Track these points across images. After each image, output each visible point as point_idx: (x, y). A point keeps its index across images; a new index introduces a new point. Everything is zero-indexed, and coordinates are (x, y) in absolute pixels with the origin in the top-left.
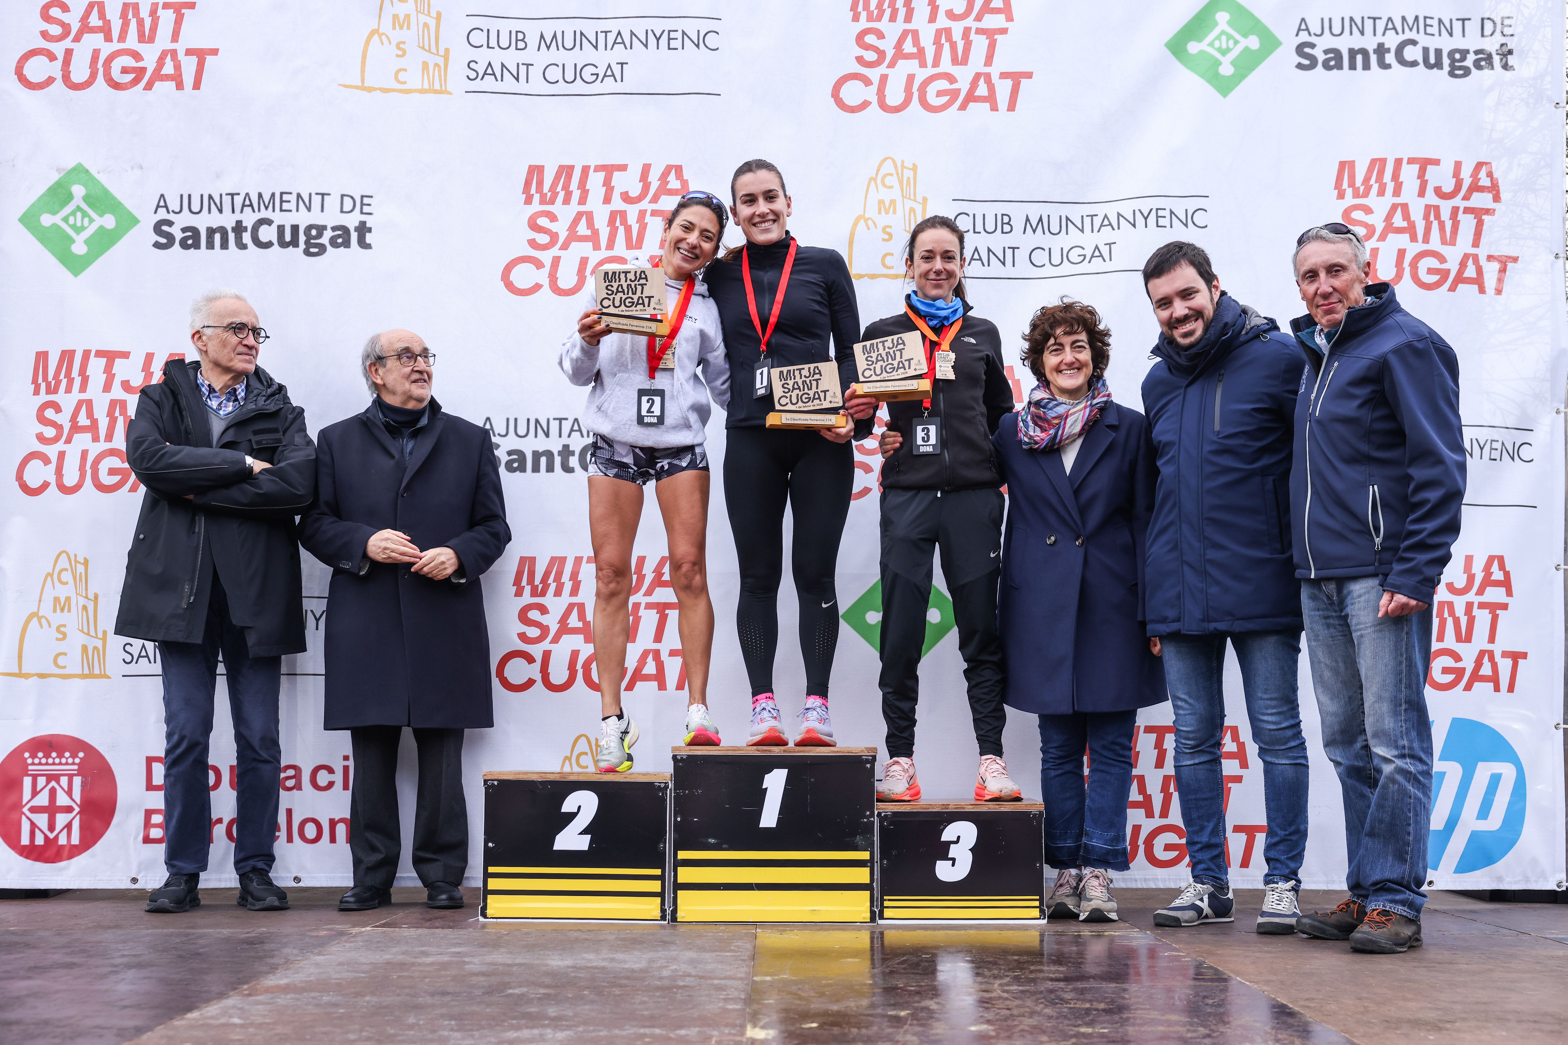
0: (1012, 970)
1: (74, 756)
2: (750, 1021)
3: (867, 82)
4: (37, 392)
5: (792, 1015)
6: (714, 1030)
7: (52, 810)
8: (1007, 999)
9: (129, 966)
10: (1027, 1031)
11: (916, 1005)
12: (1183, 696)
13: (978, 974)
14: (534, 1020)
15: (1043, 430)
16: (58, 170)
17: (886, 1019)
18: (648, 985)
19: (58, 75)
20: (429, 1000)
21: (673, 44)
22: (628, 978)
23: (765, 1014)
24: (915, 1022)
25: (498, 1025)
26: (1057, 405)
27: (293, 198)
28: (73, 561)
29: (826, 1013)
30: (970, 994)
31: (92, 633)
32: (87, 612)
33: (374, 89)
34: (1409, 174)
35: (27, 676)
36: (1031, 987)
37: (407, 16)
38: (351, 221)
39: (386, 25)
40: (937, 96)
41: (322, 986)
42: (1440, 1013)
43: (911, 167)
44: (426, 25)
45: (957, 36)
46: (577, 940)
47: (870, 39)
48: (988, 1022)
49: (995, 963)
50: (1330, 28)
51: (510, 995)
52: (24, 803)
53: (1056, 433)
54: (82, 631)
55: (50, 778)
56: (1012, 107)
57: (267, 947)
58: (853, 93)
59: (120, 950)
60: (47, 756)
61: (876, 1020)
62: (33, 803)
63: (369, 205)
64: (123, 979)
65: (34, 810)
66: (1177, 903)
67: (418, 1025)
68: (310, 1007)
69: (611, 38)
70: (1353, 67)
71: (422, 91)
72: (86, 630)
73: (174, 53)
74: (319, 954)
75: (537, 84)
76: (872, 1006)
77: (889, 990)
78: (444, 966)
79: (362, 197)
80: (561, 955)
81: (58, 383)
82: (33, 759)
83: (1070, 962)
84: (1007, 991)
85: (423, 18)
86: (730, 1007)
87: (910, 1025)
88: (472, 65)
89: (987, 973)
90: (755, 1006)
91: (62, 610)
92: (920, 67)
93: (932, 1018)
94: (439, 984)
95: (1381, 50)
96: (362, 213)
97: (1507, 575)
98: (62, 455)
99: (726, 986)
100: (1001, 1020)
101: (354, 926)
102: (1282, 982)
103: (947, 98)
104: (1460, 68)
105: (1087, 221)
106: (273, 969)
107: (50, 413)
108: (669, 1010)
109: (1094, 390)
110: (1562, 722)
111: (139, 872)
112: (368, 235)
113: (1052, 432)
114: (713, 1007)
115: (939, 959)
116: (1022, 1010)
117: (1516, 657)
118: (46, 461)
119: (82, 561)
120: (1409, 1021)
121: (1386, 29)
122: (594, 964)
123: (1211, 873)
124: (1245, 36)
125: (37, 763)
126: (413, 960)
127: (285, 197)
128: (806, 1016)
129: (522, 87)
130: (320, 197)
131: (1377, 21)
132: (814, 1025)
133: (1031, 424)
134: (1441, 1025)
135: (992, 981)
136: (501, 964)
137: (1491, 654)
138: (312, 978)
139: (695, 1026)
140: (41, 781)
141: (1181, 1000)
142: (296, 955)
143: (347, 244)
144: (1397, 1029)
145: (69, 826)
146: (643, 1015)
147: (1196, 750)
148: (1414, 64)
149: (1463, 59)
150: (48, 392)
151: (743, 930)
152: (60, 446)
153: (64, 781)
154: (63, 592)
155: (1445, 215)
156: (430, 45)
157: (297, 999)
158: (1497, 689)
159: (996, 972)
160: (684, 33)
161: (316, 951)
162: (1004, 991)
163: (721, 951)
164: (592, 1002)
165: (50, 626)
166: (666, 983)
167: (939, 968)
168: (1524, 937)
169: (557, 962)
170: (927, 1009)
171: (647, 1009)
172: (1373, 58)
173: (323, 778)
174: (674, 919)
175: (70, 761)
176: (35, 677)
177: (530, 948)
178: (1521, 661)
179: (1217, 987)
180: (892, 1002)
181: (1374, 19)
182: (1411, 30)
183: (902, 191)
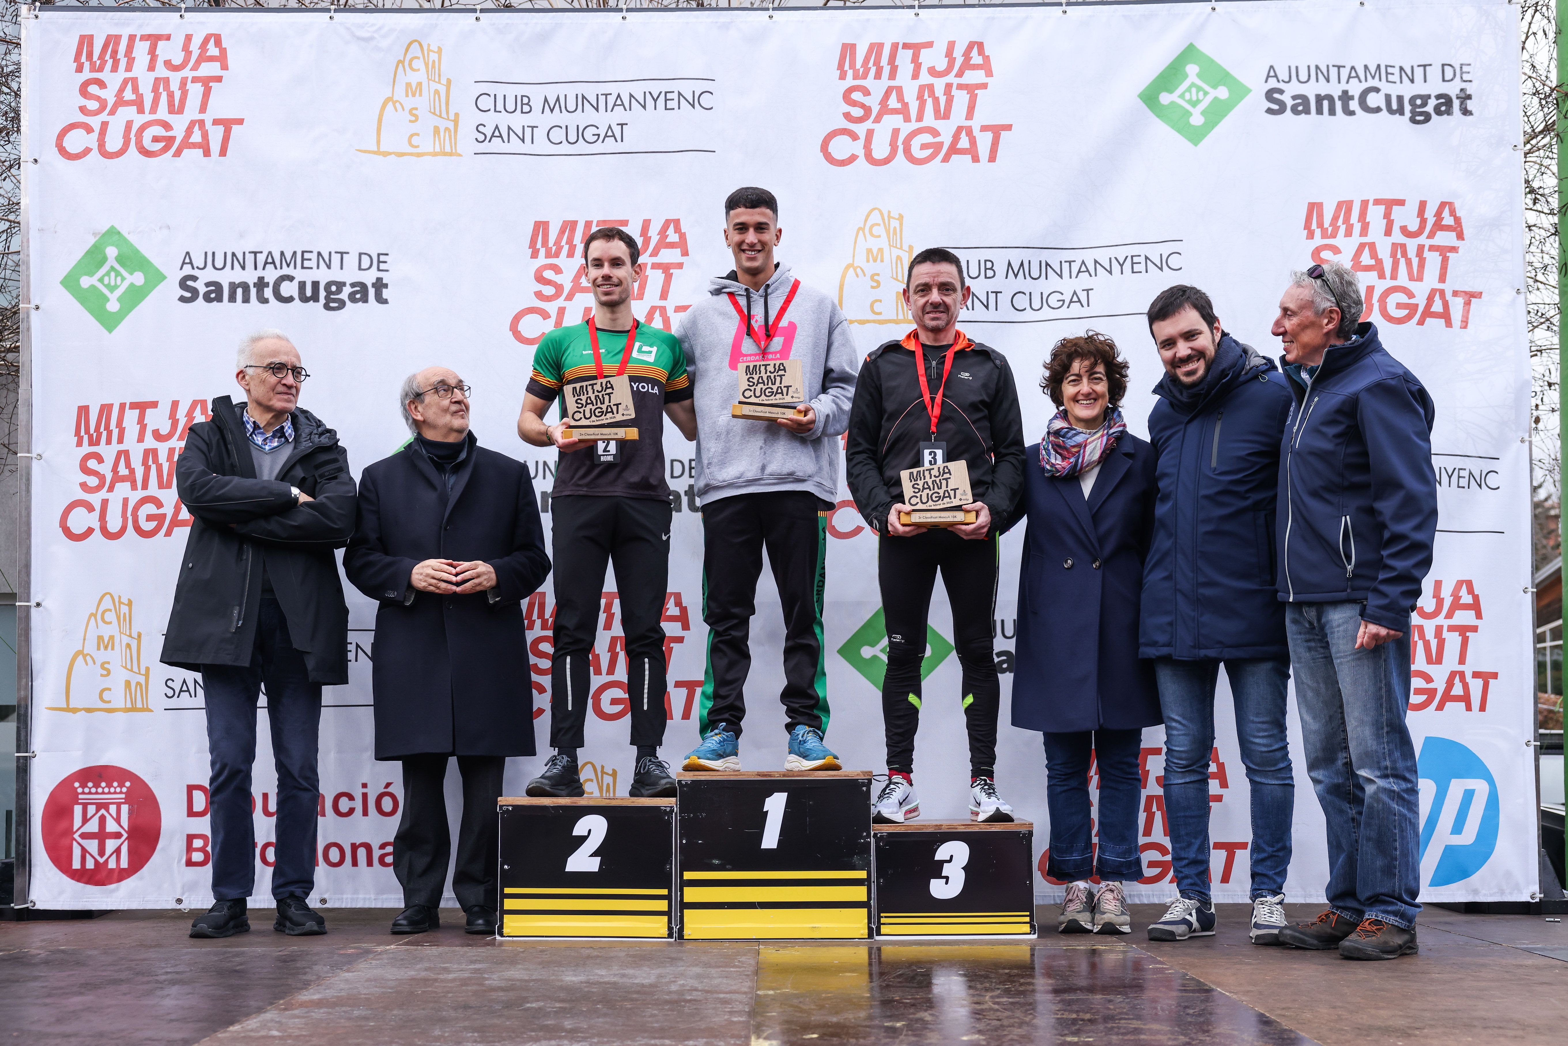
0: (1003, 983)
1: (121, 785)
2: (754, 1033)
3: (854, 137)
4: (79, 444)
5: (794, 1027)
6: (720, 1040)
7: (102, 836)
8: (998, 1010)
9: (173, 982)
10: (1016, 1040)
11: (911, 1016)
12: (1177, 718)
13: (970, 987)
14: (552, 1032)
15: (1064, 458)
16: (94, 234)
17: (883, 1030)
18: (658, 999)
19: (94, 146)
20: (453, 1014)
21: (670, 104)
22: (638, 992)
23: (767, 1026)
24: (910, 1033)
25: (517, 1037)
26: (1075, 435)
27: (314, 256)
28: (117, 603)
29: (826, 1025)
30: (963, 1006)
31: (135, 669)
32: (130, 649)
33: (390, 154)
34: (1375, 215)
35: (75, 710)
36: (1021, 999)
37: (420, 84)
38: (369, 278)
39: (400, 93)
40: (921, 149)
41: (352, 1000)
42: (1410, 1020)
43: (897, 216)
44: (437, 92)
45: (939, 91)
46: (589, 957)
47: (856, 96)
48: (980, 1032)
49: (986, 977)
50: (1297, 76)
51: (528, 1009)
52: (75, 829)
53: (1077, 461)
54: (126, 668)
55: (99, 806)
56: (992, 158)
57: (299, 965)
58: (841, 147)
59: (163, 968)
60: (97, 786)
61: (873, 1031)
62: (82, 830)
63: (385, 262)
64: (168, 995)
65: (85, 836)
66: (1167, 917)
67: (443, 1036)
68: (342, 1021)
69: (611, 100)
70: (1320, 111)
71: (435, 154)
72: (129, 667)
73: (202, 123)
74: (348, 971)
75: (542, 145)
76: (871, 1018)
77: (886, 1003)
78: (465, 982)
79: (379, 255)
80: (574, 971)
81: (99, 435)
82: (83, 789)
83: (1058, 975)
84: (998, 1003)
85: (434, 86)
86: (735, 1019)
87: (906, 1035)
88: (481, 128)
89: (979, 986)
90: (759, 1019)
91: (106, 648)
92: (905, 121)
93: (927, 1028)
94: (461, 999)
95: (1346, 97)
96: (379, 270)
97: (1476, 598)
98: (105, 503)
99: (731, 999)
100: (992, 1030)
101: (379, 944)
102: (1260, 993)
103: (931, 151)
104: (1421, 114)
105: (1066, 266)
106: (306, 985)
107: (92, 464)
108: (678, 1022)
109: (1110, 420)
110: (1532, 740)
111: (183, 894)
112: (384, 290)
113: (1072, 460)
114: (719, 1020)
115: (934, 973)
116: (1012, 1021)
117: (1487, 677)
118: (90, 508)
119: (126, 602)
120: (1379, 1028)
121: (1349, 77)
122: (606, 980)
123: (1197, 888)
124: (1215, 87)
125: (87, 793)
126: (435, 976)
127: (306, 256)
128: (807, 1028)
129: (527, 147)
130: (339, 255)
131: (1341, 69)
132: (815, 1036)
133: (1052, 451)
134: (1410, 1032)
135: (983, 993)
136: (518, 980)
137: (1462, 674)
138: (343, 994)
139: (703, 1038)
140: (91, 809)
141: (1163, 1010)
142: (327, 972)
143: (365, 299)
144: (1368, 1035)
145: (118, 851)
146: (653, 1027)
147: (1188, 769)
148: (1378, 110)
149: (1425, 104)
150: (91, 443)
151: (746, 947)
152: (103, 494)
153: (113, 809)
154: (106, 631)
155: (1412, 253)
156: (440, 111)
157: (330, 1013)
158: (1469, 708)
159: (988, 985)
160: (680, 94)
161: (345, 968)
162: (995, 1003)
163: (726, 966)
164: (605, 1015)
165: (94, 663)
166: (675, 997)
167: (934, 981)
168: (1496, 947)
169: (571, 978)
170: (921, 1020)
171: (657, 1022)
172: (1338, 105)
173: (344, 805)
174: (681, 936)
175: (118, 790)
176: (83, 712)
177: (545, 964)
178: (1492, 682)
179: (1198, 997)
180: (889, 1014)
181: (1339, 67)
182: (1373, 78)
183: (889, 241)
